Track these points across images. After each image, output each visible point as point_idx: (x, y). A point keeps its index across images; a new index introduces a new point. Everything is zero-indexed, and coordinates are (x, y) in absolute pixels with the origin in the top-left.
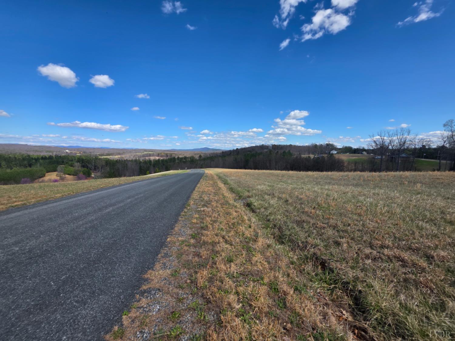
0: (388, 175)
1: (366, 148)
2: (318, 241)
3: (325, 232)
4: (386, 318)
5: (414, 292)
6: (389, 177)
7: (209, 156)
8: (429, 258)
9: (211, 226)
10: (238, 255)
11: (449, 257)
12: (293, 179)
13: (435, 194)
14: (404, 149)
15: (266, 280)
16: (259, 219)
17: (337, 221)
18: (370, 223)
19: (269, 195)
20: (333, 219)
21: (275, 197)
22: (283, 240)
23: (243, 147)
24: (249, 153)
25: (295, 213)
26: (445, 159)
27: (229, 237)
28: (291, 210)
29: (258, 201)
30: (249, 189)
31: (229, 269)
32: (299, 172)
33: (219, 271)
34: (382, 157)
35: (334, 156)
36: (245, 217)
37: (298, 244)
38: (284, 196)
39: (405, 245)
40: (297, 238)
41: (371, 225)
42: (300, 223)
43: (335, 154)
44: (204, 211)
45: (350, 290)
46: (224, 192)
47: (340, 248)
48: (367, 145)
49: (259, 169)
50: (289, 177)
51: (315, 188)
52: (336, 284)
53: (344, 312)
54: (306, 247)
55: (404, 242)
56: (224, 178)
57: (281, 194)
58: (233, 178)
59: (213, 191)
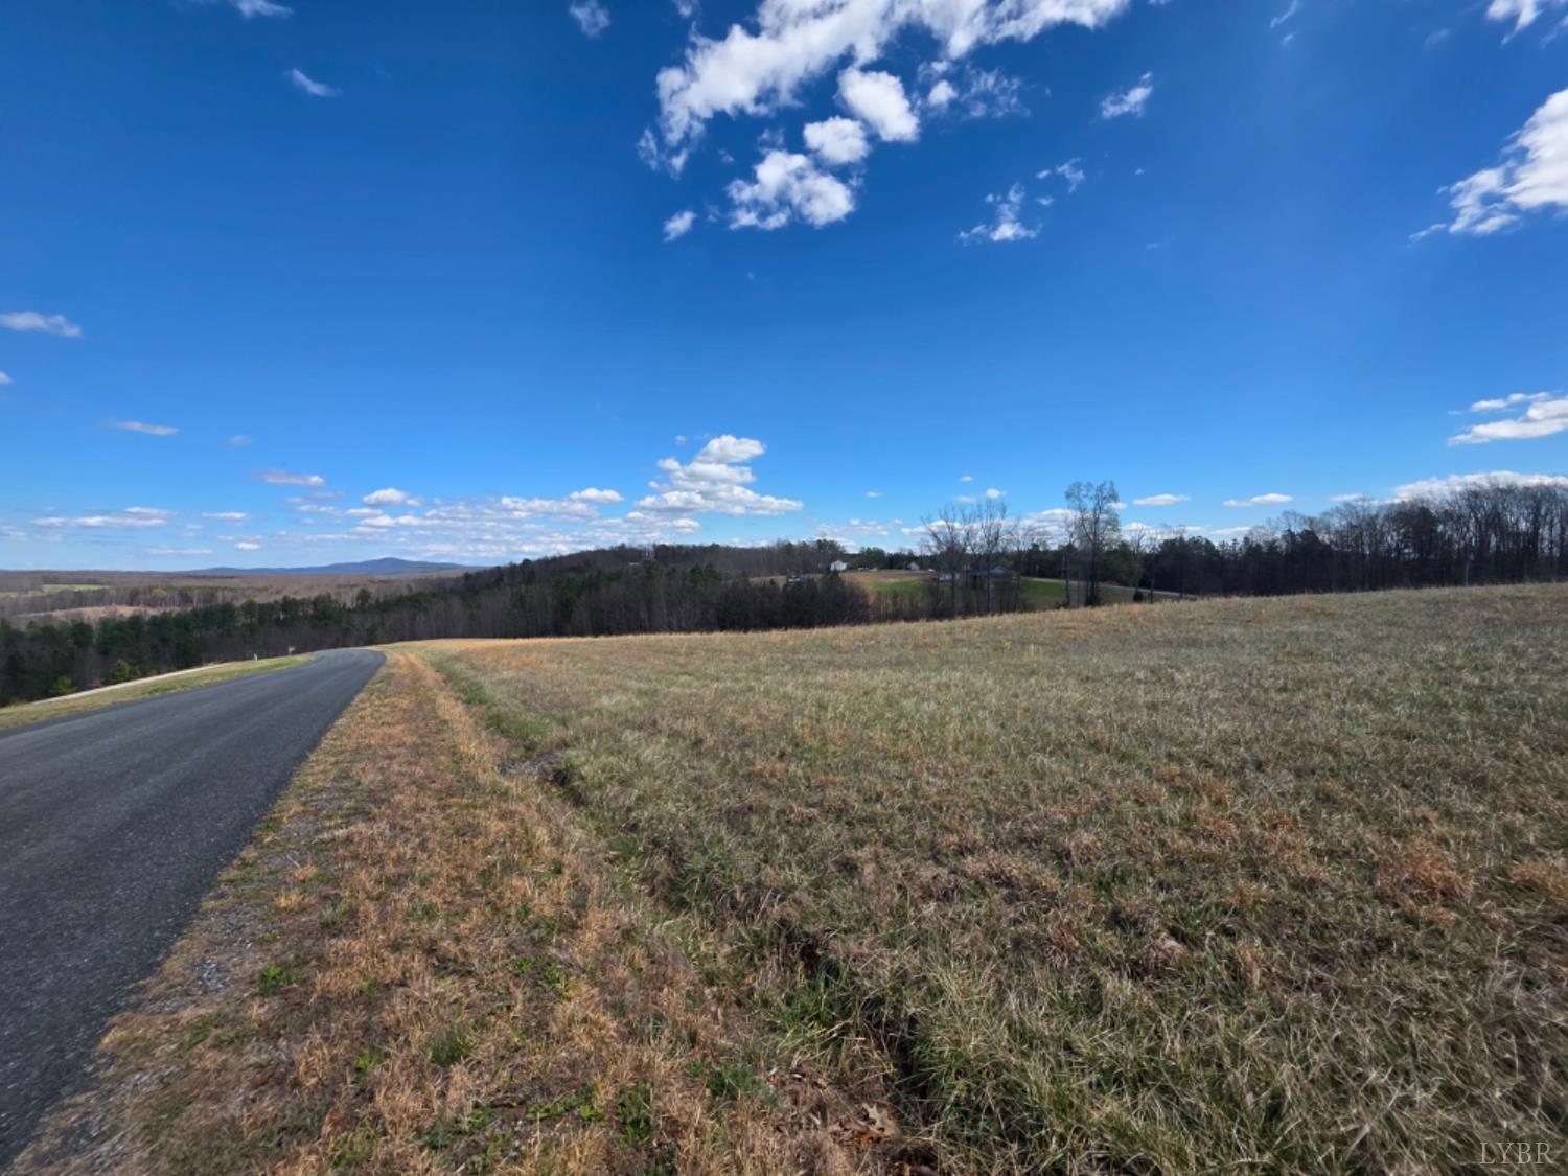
0: (969, 627)
1: (917, 553)
2: (794, 874)
3: (815, 834)
4: (979, 1092)
5: (1037, 975)
6: (972, 631)
7: (405, 592)
8: (1061, 856)
9: (371, 907)
10: (492, 1013)
11: (1099, 844)
12: (723, 661)
13: (1063, 671)
14: (999, 556)
15: (604, 1096)
16: (598, 829)
17: (847, 788)
18: (931, 779)
19: (640, 728)
20: (834, 784)
21: (660, 731)
22: (684, 895)
23: (550, 555)
24: (572, 575)
25: (725, 785)
26: (1075, 577)
27: (457, 939)
28: (709, 776)
29: (596, 757)
30: (567, 713)
31: (437, 1103)
32: (742, 635)
33: (385, 1133)
34: (953, 576)
35: (839, 579)
36: (542, 833)
37: (732, 898)
38: (689, 724)
39: (1011, 831)
40: (730, 877)
41: (933, 786)
42: (736, 818)
43: (843, 571)
44: (348, 840)
45: (887, 1025)
46: (461, 738)
47: (856, 883)
48: (919, 543)
49: (609, 632)
50: (709, 655)
51: (786, 685)
52: (847, 1015)
53: (873, 1112)
54: (757, 902)
55: (1008, 825)
56: (467, 679)
57: (680, 721)
58: (506, 675)
59: (409, 740)
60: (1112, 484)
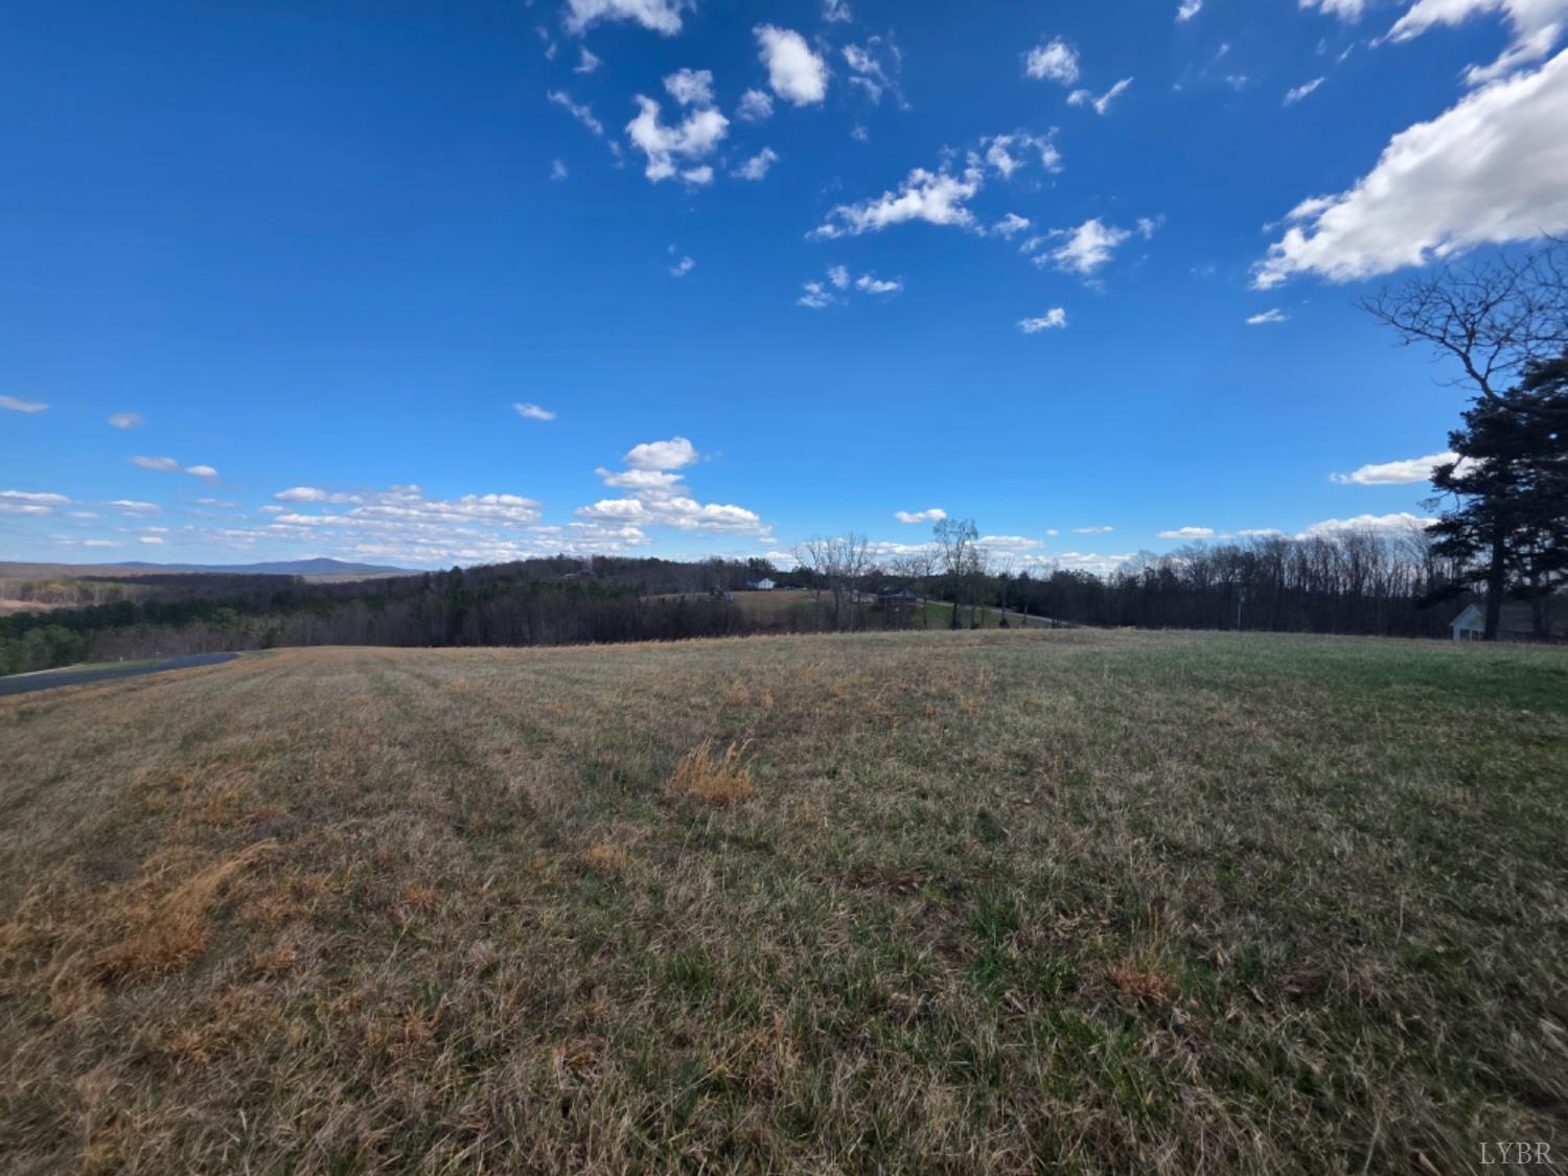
43: (767, 590)
60: (973, 522)
